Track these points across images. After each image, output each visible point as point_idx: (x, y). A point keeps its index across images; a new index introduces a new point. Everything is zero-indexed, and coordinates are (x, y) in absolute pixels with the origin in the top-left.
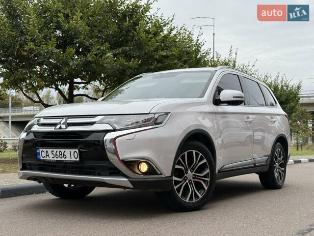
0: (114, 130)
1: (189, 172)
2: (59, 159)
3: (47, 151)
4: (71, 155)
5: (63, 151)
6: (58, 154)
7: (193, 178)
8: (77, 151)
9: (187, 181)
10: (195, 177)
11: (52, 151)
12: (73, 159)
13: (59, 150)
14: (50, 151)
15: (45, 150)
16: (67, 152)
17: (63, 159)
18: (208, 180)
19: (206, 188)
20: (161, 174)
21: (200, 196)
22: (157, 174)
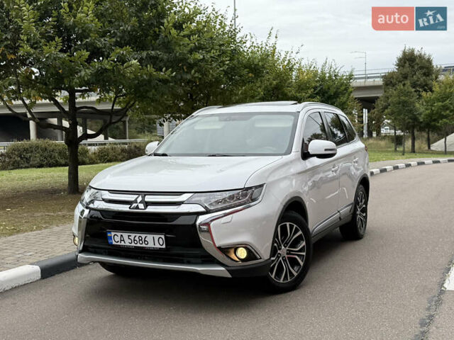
0: (208, 212)
1: (283, 247)
2: (138, 245)
3: (121, 236)
4: (154, 241)
5: (143, 236)
6: (137, 238)
7: (287, 254)
8: (163, 237)
9: (281, 258)
10: (289, 252)
11: (129, 236)
12: (157, 246)
13: (138, 235)
14: (125, 235)
15: (119, 234)
16: (150, 237)
17: (144, 245)
18: (304, 254)
19: (302, 264)
20: (261, 258)
21: (296, 274)
22: (256, 259)
